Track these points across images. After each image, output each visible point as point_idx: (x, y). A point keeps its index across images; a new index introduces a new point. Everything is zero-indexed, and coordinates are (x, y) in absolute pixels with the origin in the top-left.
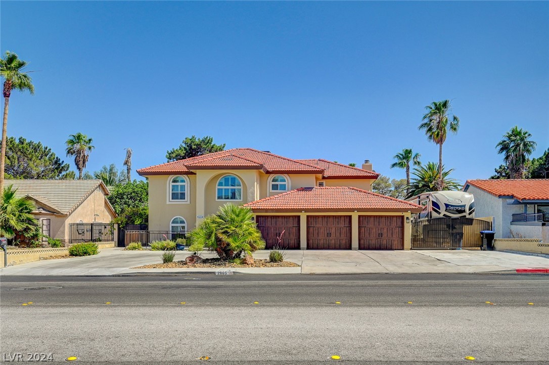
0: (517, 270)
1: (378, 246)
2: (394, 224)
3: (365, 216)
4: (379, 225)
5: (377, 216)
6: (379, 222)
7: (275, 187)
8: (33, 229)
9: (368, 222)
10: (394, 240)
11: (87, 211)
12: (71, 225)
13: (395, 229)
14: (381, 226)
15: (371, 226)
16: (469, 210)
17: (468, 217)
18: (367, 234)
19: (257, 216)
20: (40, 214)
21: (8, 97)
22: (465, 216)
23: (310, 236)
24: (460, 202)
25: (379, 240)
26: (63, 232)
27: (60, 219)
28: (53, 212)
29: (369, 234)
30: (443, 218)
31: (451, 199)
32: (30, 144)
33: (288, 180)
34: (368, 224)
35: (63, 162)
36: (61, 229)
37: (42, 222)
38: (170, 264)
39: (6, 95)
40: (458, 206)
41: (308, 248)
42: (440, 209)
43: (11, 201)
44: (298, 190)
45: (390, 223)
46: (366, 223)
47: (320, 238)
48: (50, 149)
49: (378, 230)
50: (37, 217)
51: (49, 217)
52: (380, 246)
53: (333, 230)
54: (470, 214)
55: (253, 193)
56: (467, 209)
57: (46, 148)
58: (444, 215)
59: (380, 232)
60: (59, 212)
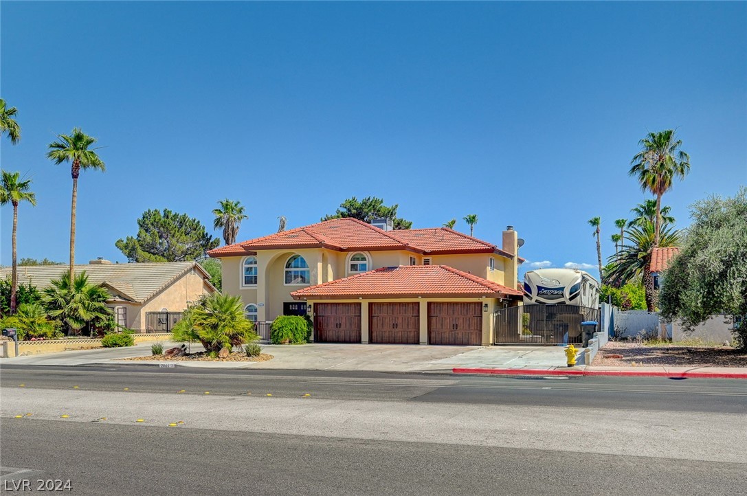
0: (454, 370)
1: (453, 340)
2: (471, 313)
3: (437, 303)
4: (453, 313)
5: (450, 303)
6: (453, 311)
7: (354, 267)
8: (104, 318)
9: (440, 311)
10: (472, 333)
11: (175, 298)
12: (148, 314)
13: (472, 319)
14: (456, 315)
15: (444, 314)
16: (570, 294)
17: (568, 303)
18: (439, 326)
19: (315, 304)
20: (115, 302)
21: (77, 177)
22: (564, 303)
23: (373, 327)
24: (557, 284)
25: (453, 333)
26: (139, 322)
27: (136, 307)
28: (127, 300)
29: (442, 325)
30: (535, 305)
31: (546, 279)
32: (176, 216)
33: (370, 259)
34: (440, 313)
35: (211, 236)
36: (137, 319)
37: (118, 311)
38: (157, 356)
39: (75, 176)
40: (554, 289)
41: (371, 341)
42: (531, 293)
43: (83, 289)
44: (378, 271)
45: (467, 311)
46: (438, 312)
47: (384, 330)
48: (199, 222)
49: (453, 320)
50: (112, 305)
51: (125, 305)
52: (455, 340)
53: (400, 321)
54: (571, 299)
55: (316, 276)
56: (567, 293)
57: (194, 221)
58: (536, 301)
59: (454, 323)
60: (133, 300)
